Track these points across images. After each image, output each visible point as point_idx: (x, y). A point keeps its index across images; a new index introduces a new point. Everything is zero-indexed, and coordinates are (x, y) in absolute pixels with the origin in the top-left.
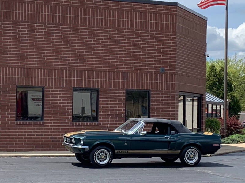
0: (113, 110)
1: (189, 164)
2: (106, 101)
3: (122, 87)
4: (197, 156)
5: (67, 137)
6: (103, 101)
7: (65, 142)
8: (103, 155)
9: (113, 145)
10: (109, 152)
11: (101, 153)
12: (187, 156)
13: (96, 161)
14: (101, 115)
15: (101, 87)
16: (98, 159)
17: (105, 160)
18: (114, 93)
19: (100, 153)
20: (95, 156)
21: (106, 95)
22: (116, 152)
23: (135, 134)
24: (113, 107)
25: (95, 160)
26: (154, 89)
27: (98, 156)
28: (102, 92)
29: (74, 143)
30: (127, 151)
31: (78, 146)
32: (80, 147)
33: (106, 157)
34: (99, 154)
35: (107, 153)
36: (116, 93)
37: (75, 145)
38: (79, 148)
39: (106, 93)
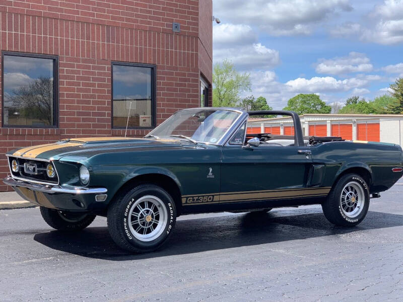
0: (88, 102)
1: (349, 220)
2: (73, 84)
3: (104, 55)
4: (362, 200)
5: (21, 161)
6: (68, 83)
7: (12, 176)
8: (148, 211)
9: (176, 180)
10: (166, 202)
11: (143, 208)
12: (343, 200)
13: (130, 232)
14: (64, 113)
15: (62, 53)
16: (135, 227)
17: (155, 226)
18: (89, 67)
19: (139, 207)
20: (127, 217)
21: (73, 72)
22: (184, 200)
23: (227, 145)
24: (87, 96)
25: (127, 231)
26: (163, 63)
27: (134, 218)
28: (65, 65)
29: (54, 180)
30: (213, 196)
31: (73, 189)
32: (78, 191)
33: (157, 218)
34: (136, 210)
35: (160, 206)
36: (94, 68)
37: (60, 184)
38: (73, 194)
39: (73, 66)
